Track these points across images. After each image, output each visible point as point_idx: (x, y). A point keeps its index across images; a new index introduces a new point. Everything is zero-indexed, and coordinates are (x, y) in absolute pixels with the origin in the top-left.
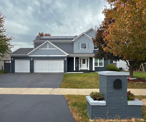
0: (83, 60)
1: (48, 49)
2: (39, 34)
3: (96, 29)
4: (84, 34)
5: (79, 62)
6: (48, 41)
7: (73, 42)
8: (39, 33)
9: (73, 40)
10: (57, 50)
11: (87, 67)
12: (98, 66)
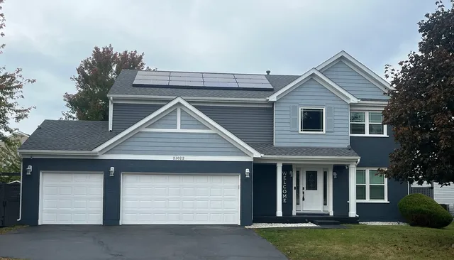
0: (308, 174)
1: (179, 130)
2: (97, 53)
4: (313, 75)
5: (294, 185)
6: (179, 100)
7: (273, 103)
9: (273, 98)
10: (217, 136)
12: (368, 200)
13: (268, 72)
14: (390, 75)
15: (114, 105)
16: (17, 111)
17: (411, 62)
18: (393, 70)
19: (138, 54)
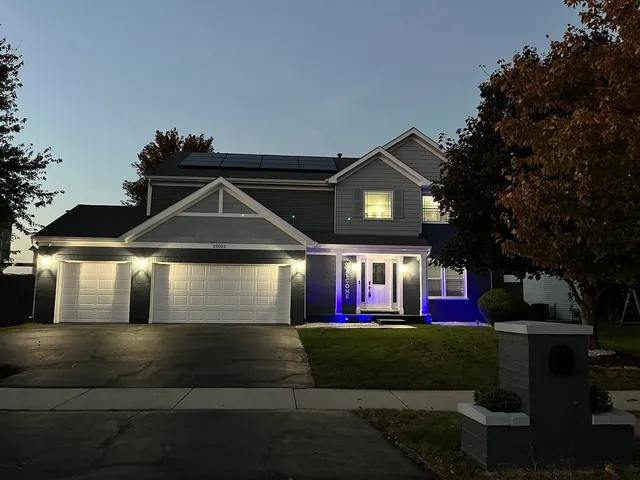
0: (375, 266)
1: (220, 214)
2: (159, 137)
3: (441, 147)
4: (379, 154)
7: (333, 186)
8: (158, 132)
9: (333, 180)
11: (395, 300)
12: (444, 297)
13: (340, 155)
14: (445, 146)
15: (154, 187)
16: (39, 195)
17: (470, 129)
18: (449, 139)
19: (206, 138)
